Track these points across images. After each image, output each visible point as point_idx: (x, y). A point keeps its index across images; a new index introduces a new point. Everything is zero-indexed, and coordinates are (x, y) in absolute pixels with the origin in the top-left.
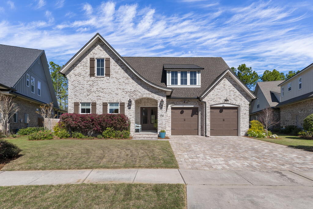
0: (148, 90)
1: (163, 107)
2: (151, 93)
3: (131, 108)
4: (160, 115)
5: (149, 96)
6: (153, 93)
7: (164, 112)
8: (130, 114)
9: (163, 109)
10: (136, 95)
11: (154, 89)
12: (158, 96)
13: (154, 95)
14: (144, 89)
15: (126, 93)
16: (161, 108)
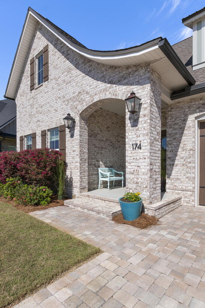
0: (103, 79)
1: (140, 120)
2: (109, 85)
3: (75, 135)
4: (131, 143)
5: (105, 94)
6: (114, 84)
7: (144, 135)
8: (74, 149)
9: (140, 126)
10: (81, 101)
11: (117, 70)
12: (125, 87)
13: (118, 87)
14: (94, 83)
15: (67, 103)
16: (135, 123)
